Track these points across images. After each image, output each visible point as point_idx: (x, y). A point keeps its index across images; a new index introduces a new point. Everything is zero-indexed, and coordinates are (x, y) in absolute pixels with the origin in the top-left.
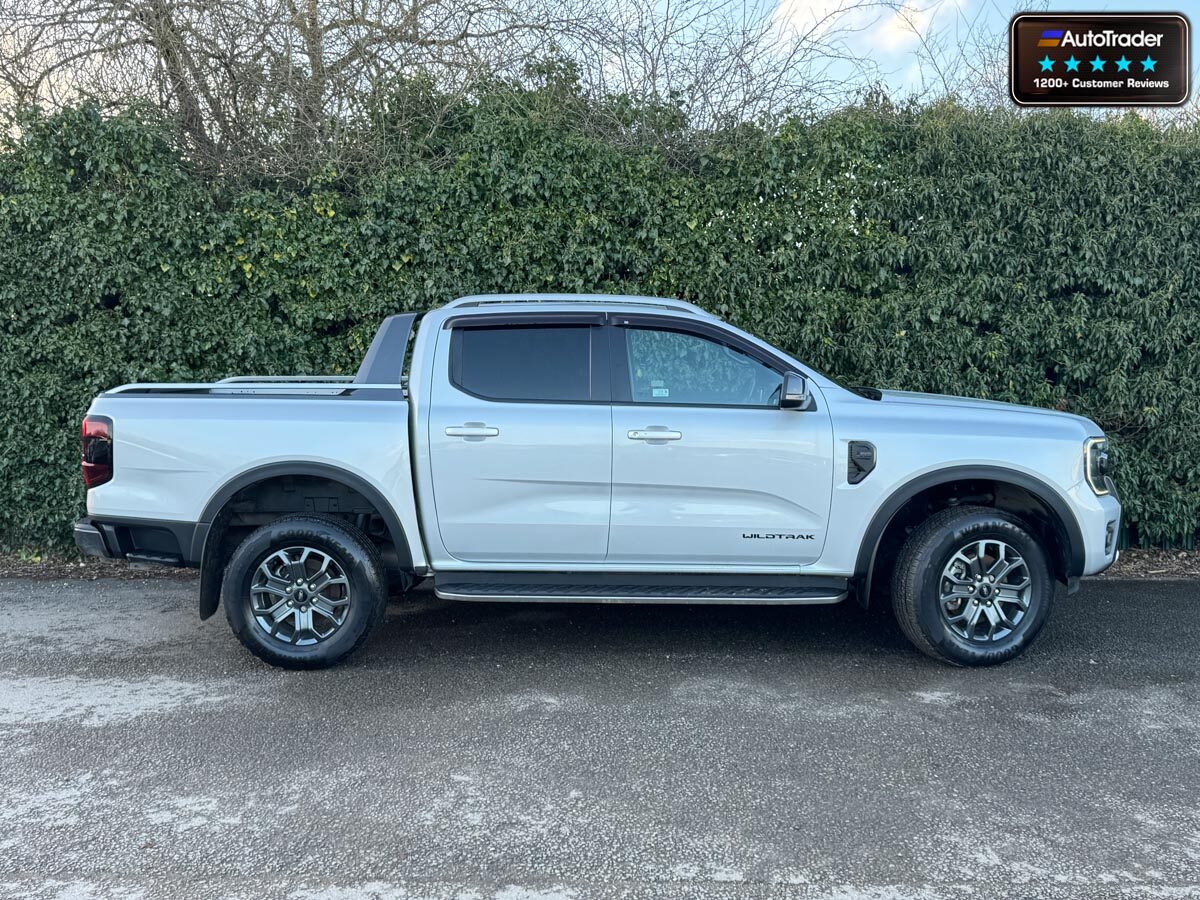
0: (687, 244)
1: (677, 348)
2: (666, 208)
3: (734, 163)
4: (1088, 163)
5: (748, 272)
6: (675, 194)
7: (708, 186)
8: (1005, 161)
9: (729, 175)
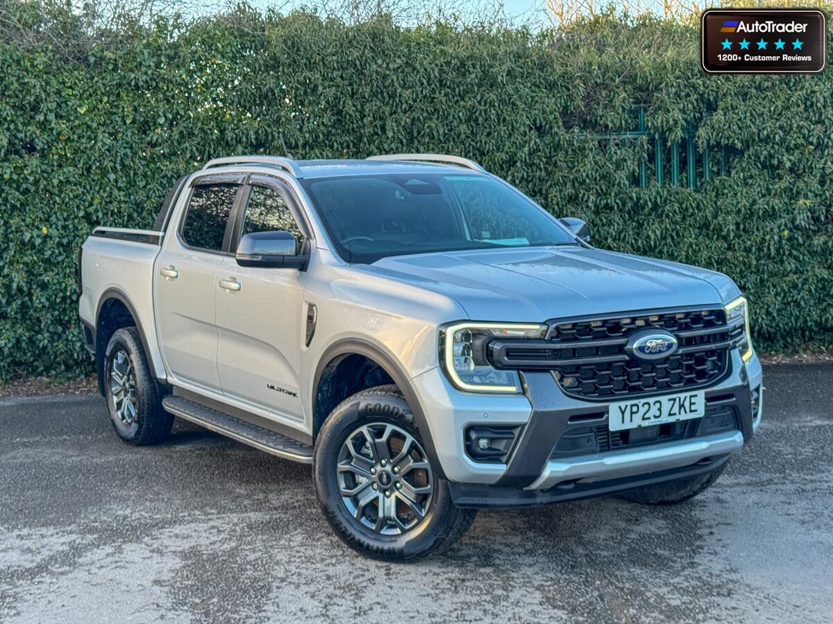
0: (79, 125)
1: (75, 210)
2: (61, 96)
3: (115, 60)
4: (388, 64)
5: (131, 148)
6: (69, 84)
7: (96, 79)
8: (326, 62)
9: (113, 70)
